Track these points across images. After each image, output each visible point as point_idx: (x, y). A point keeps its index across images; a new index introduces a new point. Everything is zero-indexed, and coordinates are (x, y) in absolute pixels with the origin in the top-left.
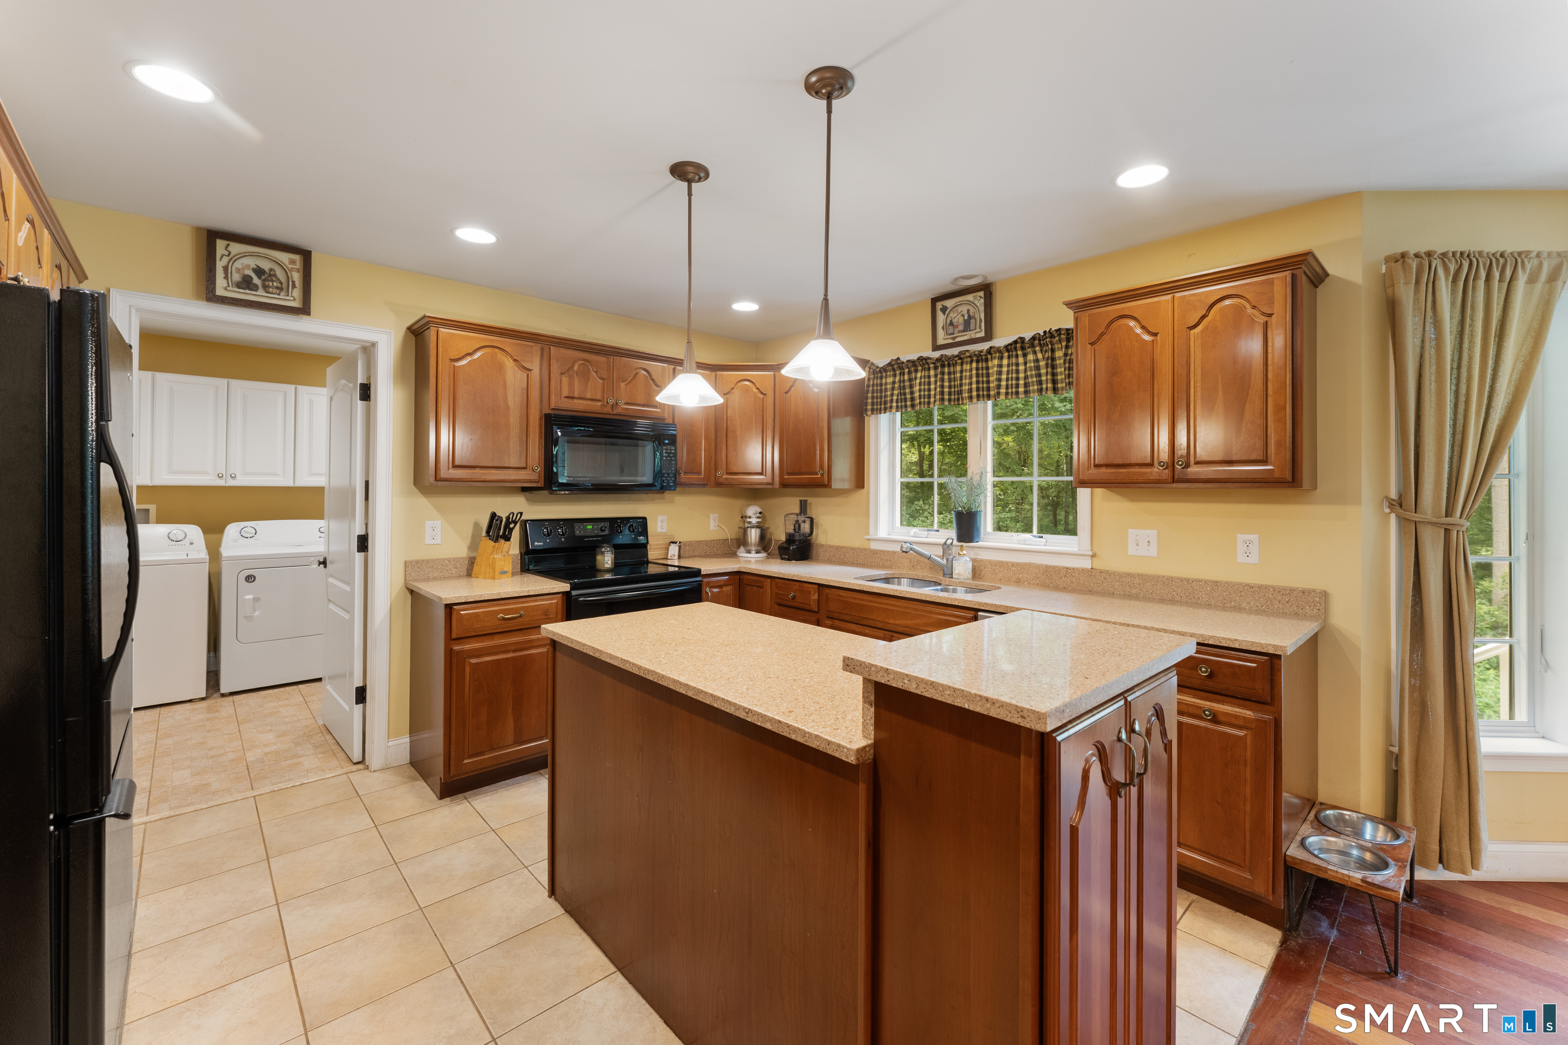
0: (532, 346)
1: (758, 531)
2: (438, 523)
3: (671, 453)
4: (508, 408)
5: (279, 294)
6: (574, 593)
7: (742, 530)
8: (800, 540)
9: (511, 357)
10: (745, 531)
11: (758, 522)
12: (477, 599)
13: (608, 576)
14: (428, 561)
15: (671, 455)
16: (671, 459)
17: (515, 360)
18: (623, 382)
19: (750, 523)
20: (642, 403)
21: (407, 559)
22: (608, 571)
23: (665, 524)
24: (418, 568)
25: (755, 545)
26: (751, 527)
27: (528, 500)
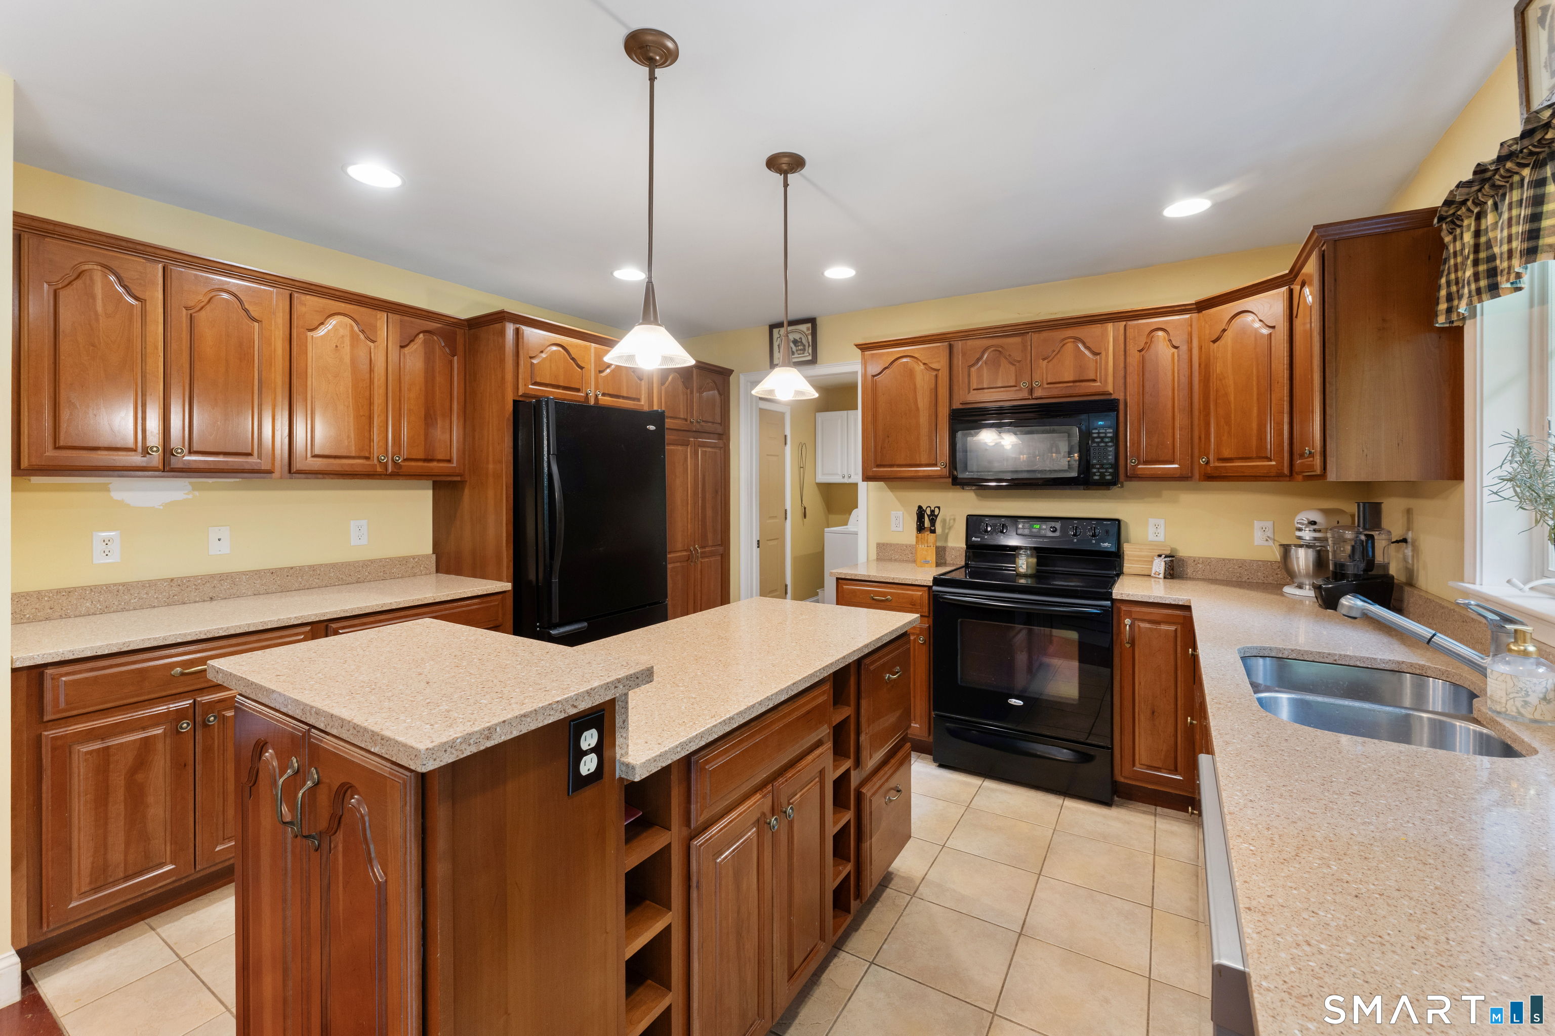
0: (939, 346)
1: (1311, 553)
2: (900, 513)
3: (1106, 437)
4: (918, 409)
5: (803, 354)
6: (935, 588)
7: (1282, 549)
8: (1356, 576)
9: (921, 361)
10: (1286, 549)
11: (1315, 539)
12: (853, 578)
13: (1022, 581)
14: (891, 545)
15: (1107, 440)
16: (1106, 446)
17: (924, 364)
18: (1044, 359)
19: (1300, 538)
20: (1071, 379)
21: (879, 542)
22: (1025, 576)
23: (1161, 530)
24: (884, 549)
25: (1307, 575)
26: (1301, 546)
27: (977, 495)
